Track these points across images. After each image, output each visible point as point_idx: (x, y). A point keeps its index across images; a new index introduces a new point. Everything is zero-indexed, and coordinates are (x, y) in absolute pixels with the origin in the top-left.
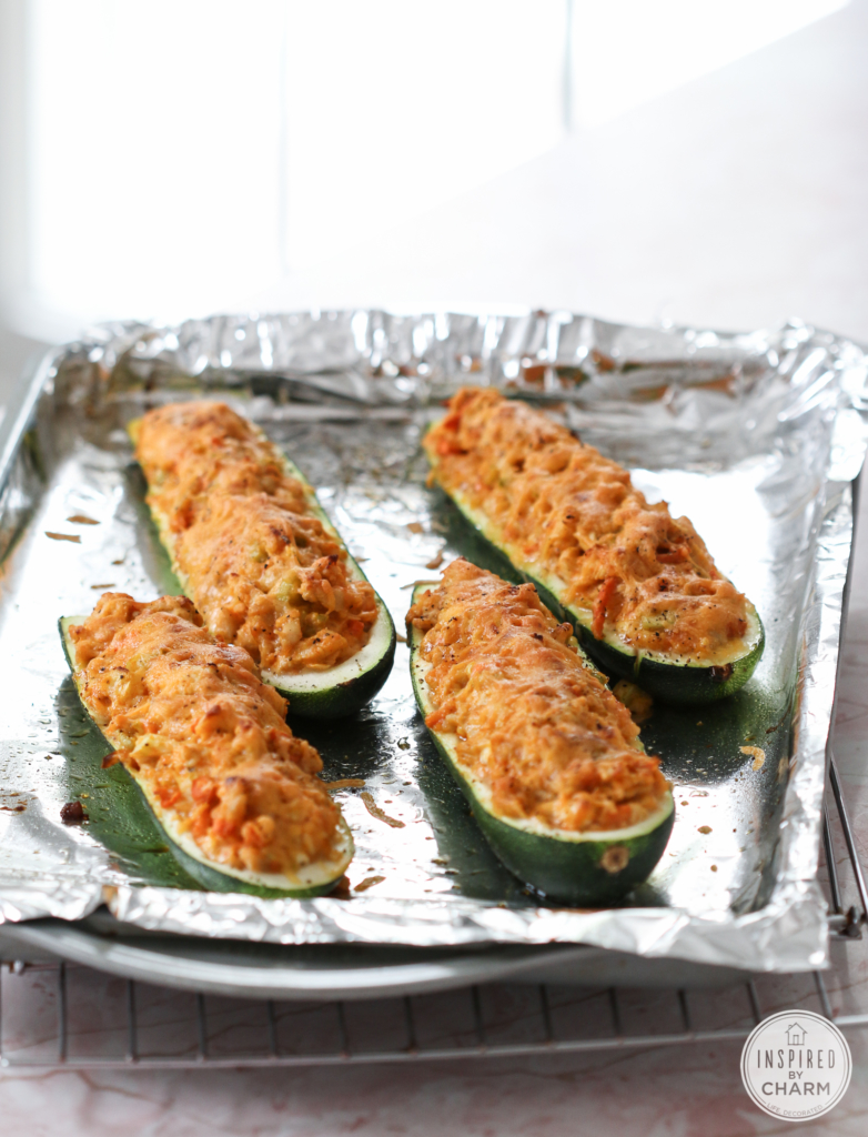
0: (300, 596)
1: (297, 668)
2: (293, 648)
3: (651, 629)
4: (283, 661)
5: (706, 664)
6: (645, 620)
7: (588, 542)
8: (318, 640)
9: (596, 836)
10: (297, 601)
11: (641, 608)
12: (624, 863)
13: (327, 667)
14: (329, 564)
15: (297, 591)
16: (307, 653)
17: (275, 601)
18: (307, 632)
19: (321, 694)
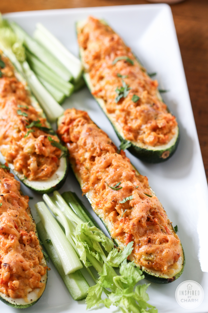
0: (36, 153)
2: (36, 172)
3: (146, 260)
4: (31, 175)
5: (166, 277)
6: (144, 257)
8: (43, 170)
10: (35, 155)
13: (47, 178)
14: (45, 139)
15: (33, 151)
16: (41, 175)
17: (27, 154)
18: (39, 164)
19: (47, 190)
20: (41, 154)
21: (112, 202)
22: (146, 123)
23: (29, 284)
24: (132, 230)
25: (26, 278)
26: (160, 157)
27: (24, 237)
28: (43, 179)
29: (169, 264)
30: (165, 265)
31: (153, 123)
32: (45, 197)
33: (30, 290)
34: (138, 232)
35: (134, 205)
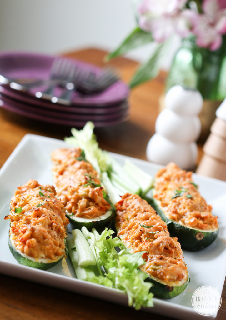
0: (88, 196)
1: (82, 216)
2: (82, 210)
3: (153, 269)
4: (78, 212)
5: (165, 284)
6: (152, 266)
7: (144, 239)
8: (90, 209)
9: (196, 229)
10: (87, 198)
11: (152, 262)
12: (202, 239)
13: (91, 217)
14: (100, 189)
15: (87, 194)
16: (86, 212)
17: (81, 196)
18: (88, 206)
19: (87, 223)
20: (92, 198)
21: (140, 231)
22: (191, 211)
23: (44, 250)
24: (149, 247)
25: (43, 245)
26: (195, 237)
27: (54, 224)
28: (87, 216)
29: (172, 278)
30: (168, 275)
31: (198, 213)
32: (84, 229)
33: (44, 256)
34: (153, 251)
35: (157, 236)
